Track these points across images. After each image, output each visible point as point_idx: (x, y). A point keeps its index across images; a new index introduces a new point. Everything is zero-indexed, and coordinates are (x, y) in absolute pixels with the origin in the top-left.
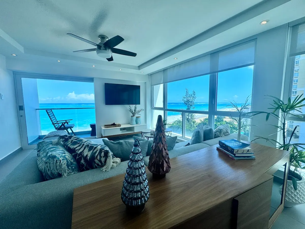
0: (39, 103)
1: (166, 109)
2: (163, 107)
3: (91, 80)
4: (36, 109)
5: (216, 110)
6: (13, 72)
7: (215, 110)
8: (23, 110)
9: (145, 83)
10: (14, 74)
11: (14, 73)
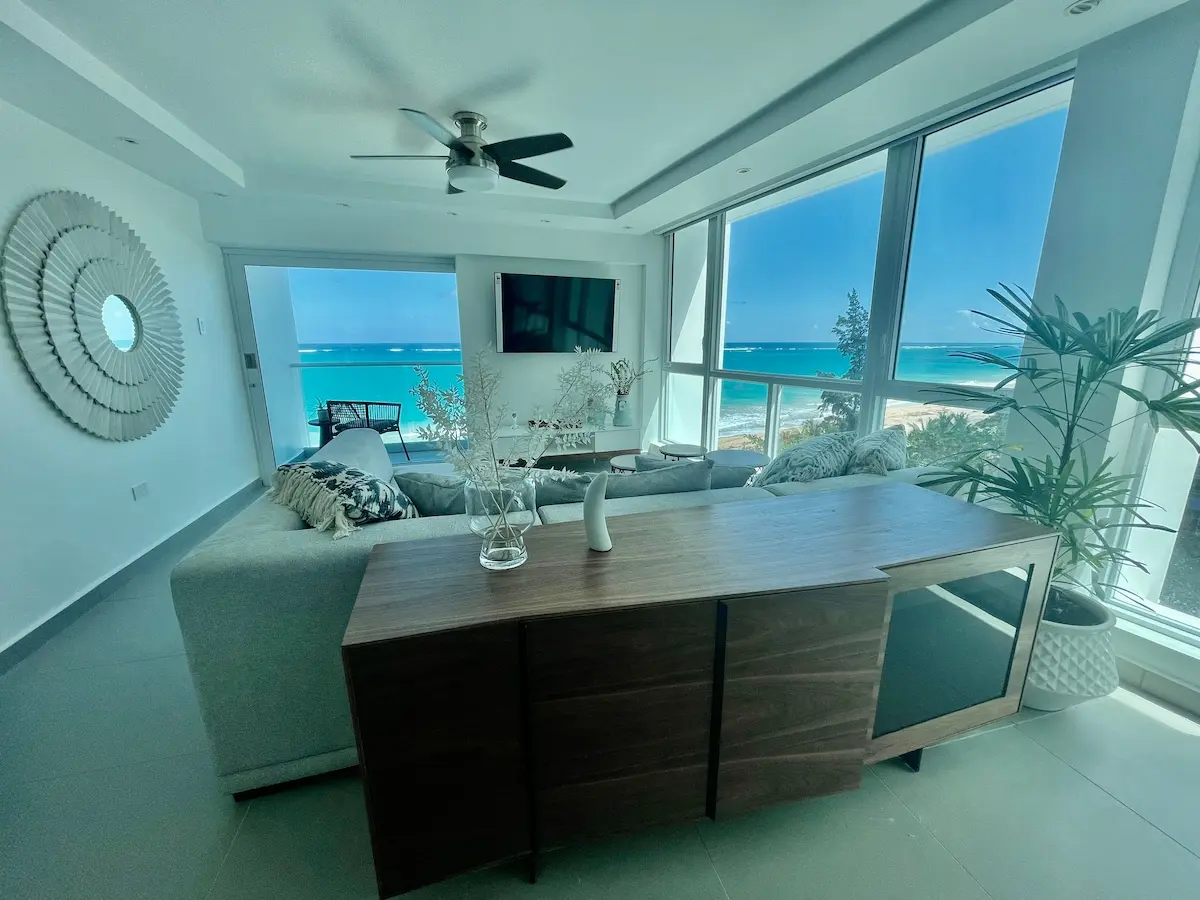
0: (299, 342)
1: (712, 370)
2: (701, 362)
3: (448, 263)
4: (293, 366)
5: (893, 377)
6: (221, 248)
7: (890, 378)
8: (256, 367)
9: (643, 266)
10: (224, 254)
11: (225, 251)
